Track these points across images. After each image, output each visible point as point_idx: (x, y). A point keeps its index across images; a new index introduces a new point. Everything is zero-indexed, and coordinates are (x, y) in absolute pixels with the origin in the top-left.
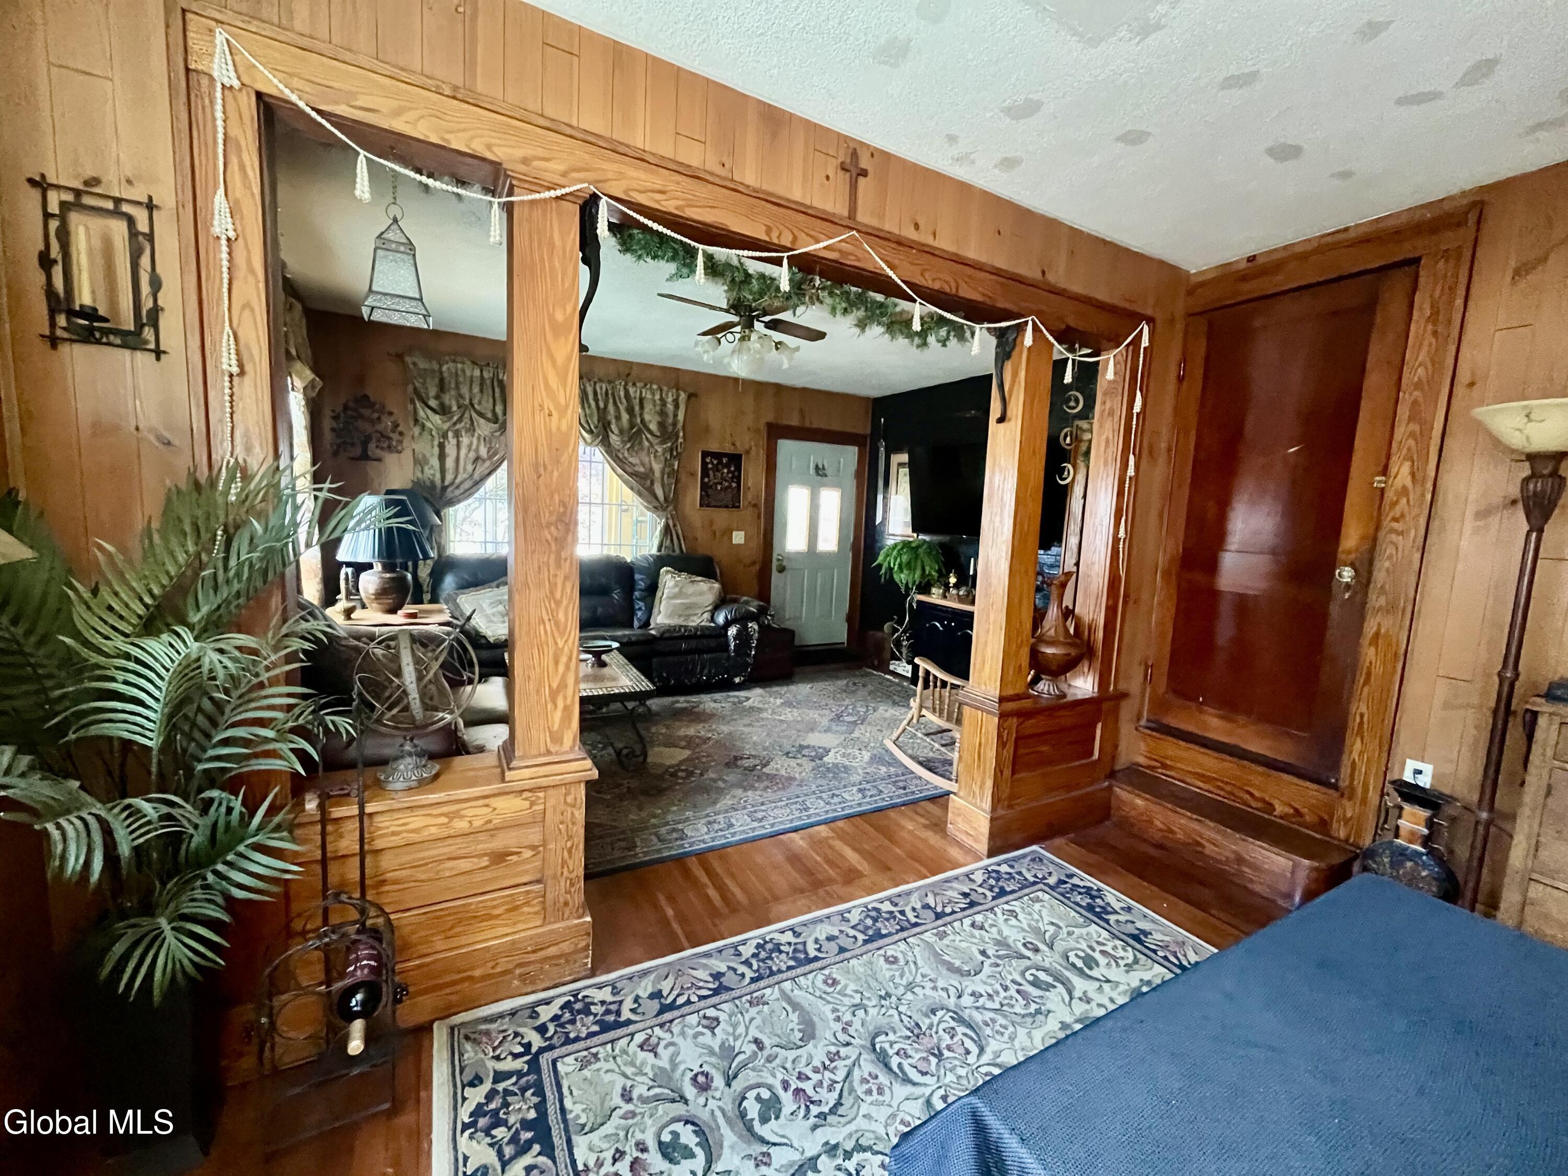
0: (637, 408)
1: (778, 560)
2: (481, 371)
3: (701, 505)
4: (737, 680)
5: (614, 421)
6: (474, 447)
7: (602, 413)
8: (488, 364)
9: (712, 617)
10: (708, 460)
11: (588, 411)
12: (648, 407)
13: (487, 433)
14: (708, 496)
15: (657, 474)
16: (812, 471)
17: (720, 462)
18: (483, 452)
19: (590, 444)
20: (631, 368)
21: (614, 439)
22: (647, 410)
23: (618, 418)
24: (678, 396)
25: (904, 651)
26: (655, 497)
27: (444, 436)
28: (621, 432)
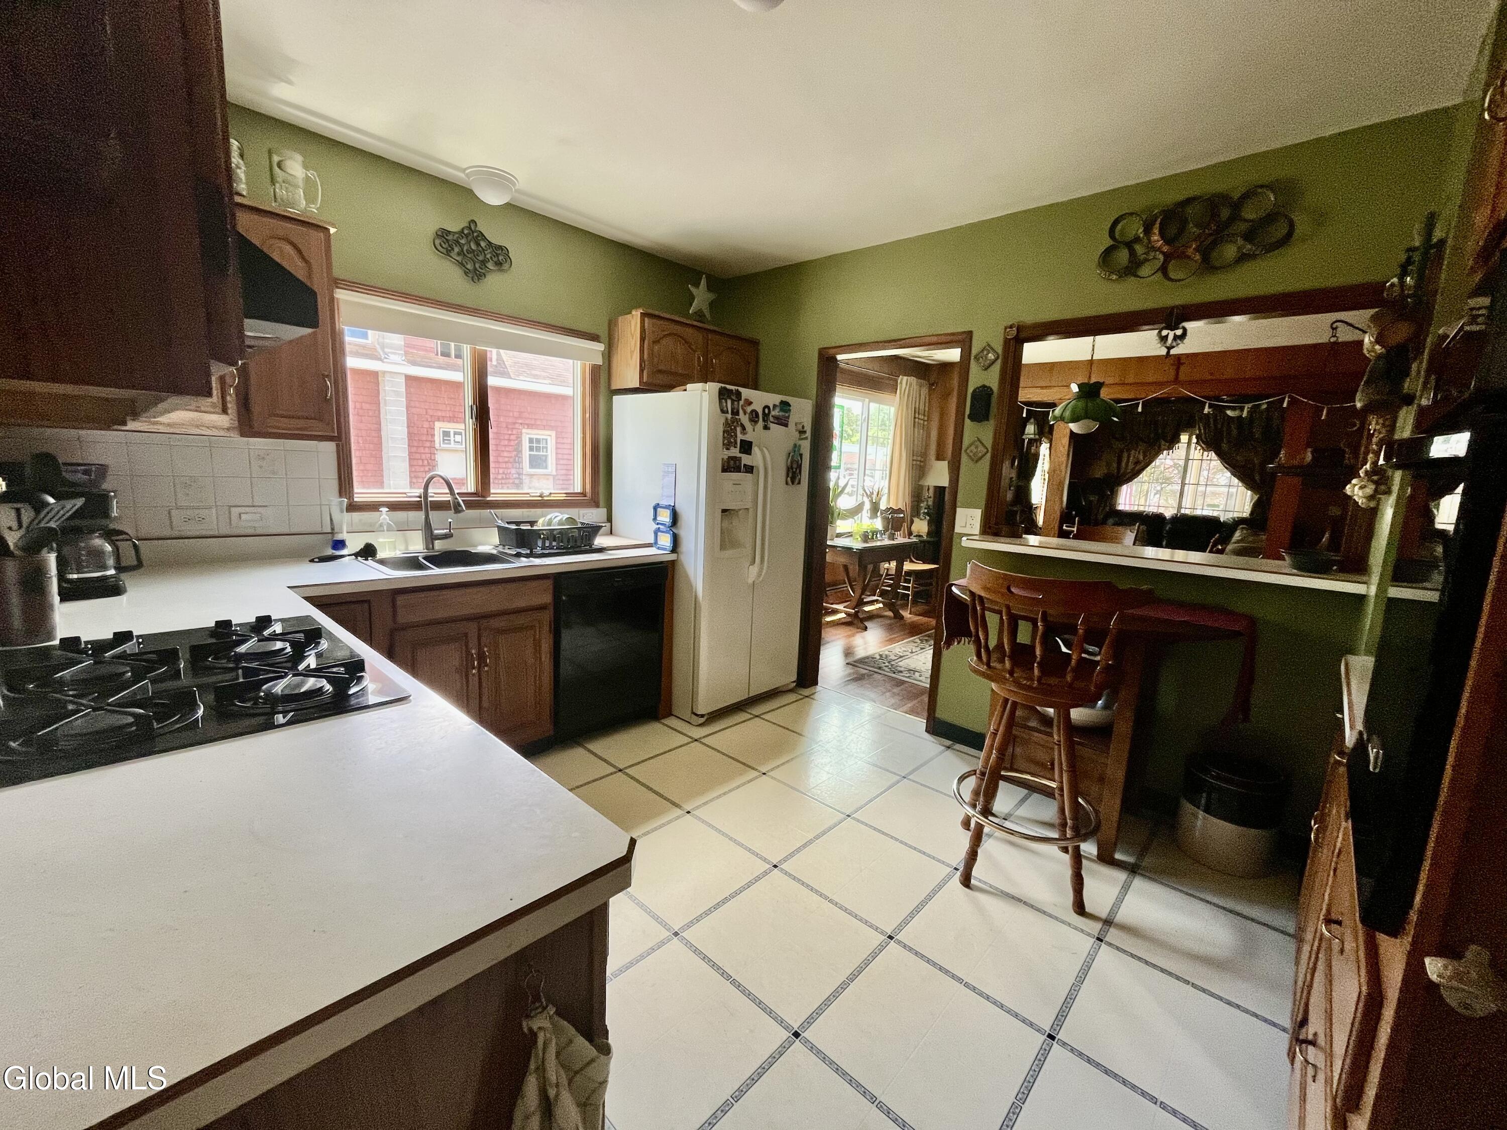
26: (1253, 480)
27: (1122, 451)
28: (1229, 442)
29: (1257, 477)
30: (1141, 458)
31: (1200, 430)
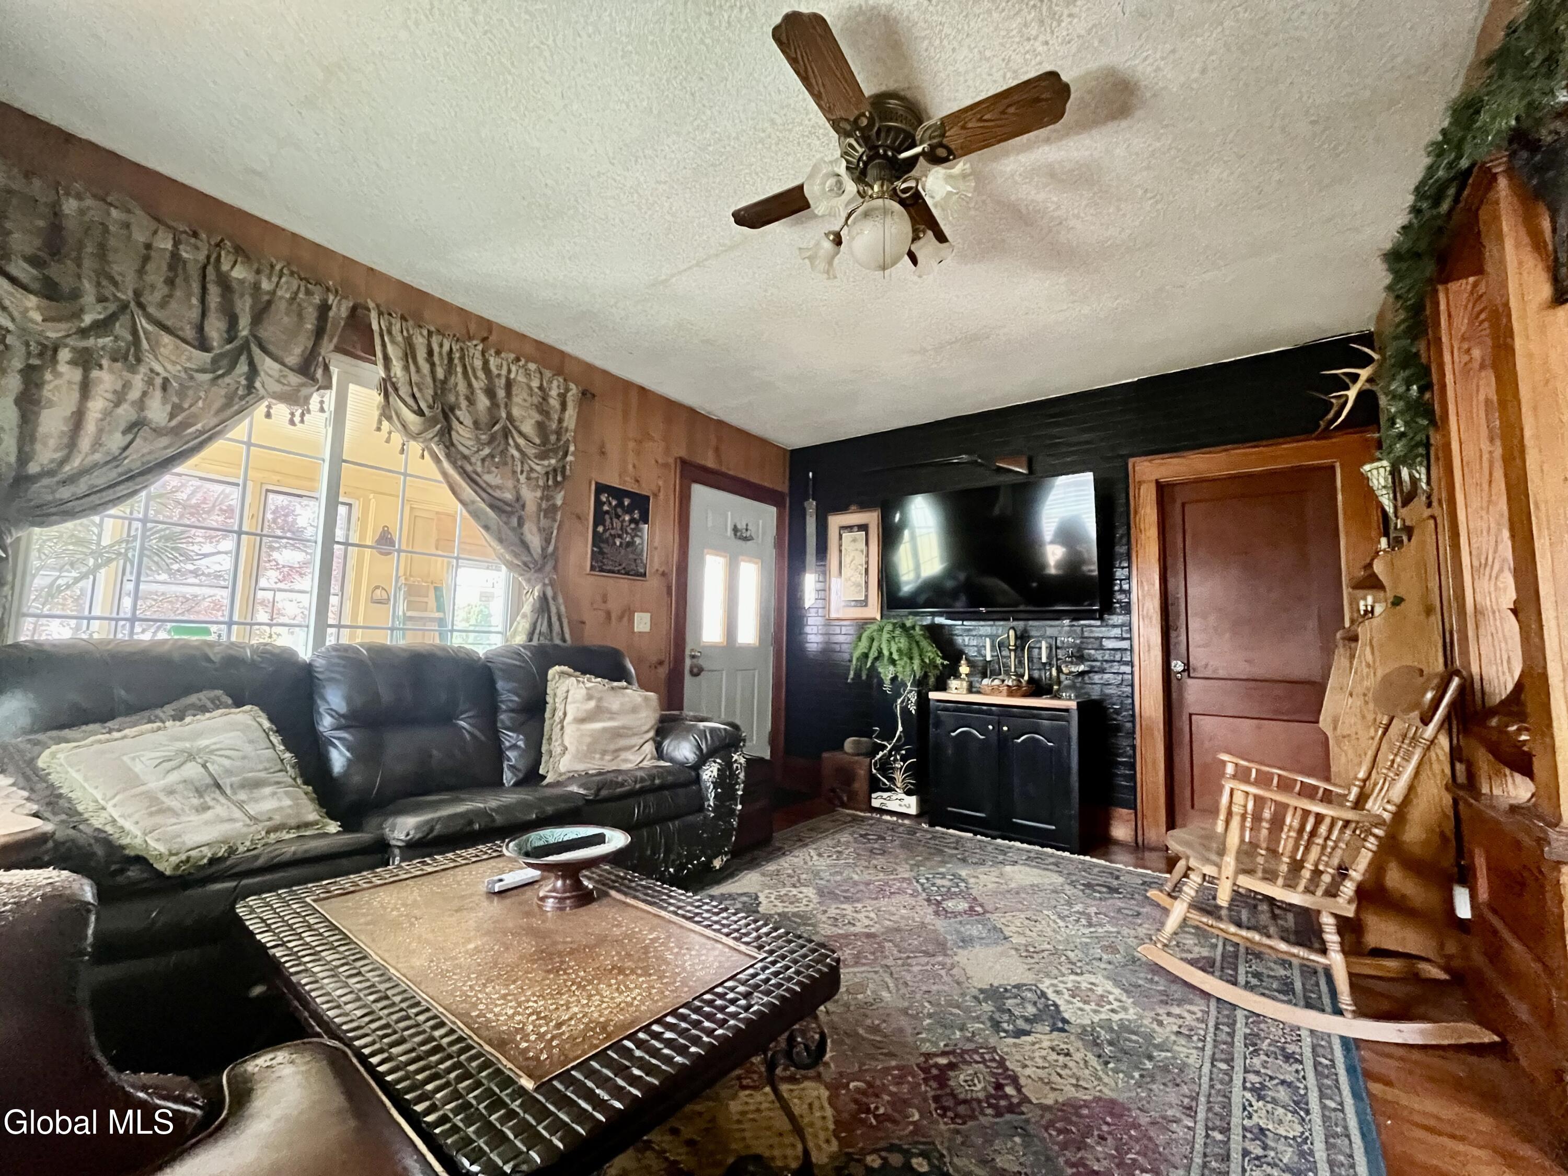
0: (501, 393)
1: (693, 657)
2: (176, 243)
3: (592, 568)
4: (717, 863)
5: (464, 404)
6: (134, 394)
7: (442, 388)
8: (195, 235)
9: (659, 747)
10: (604, 498)
11: (415, 378)
12: (519, 397)
13: (174, 369)
14: (601, 552)
15: (531, 507)
16: (730, 532)
17: (620, 504)
18: (157, 412)
19: (414, 437)
20: (490, 332)
21: (463, 434)
22: (517, 399)
23: (471, 401)
24: (567, 390)
25: (899, 776)
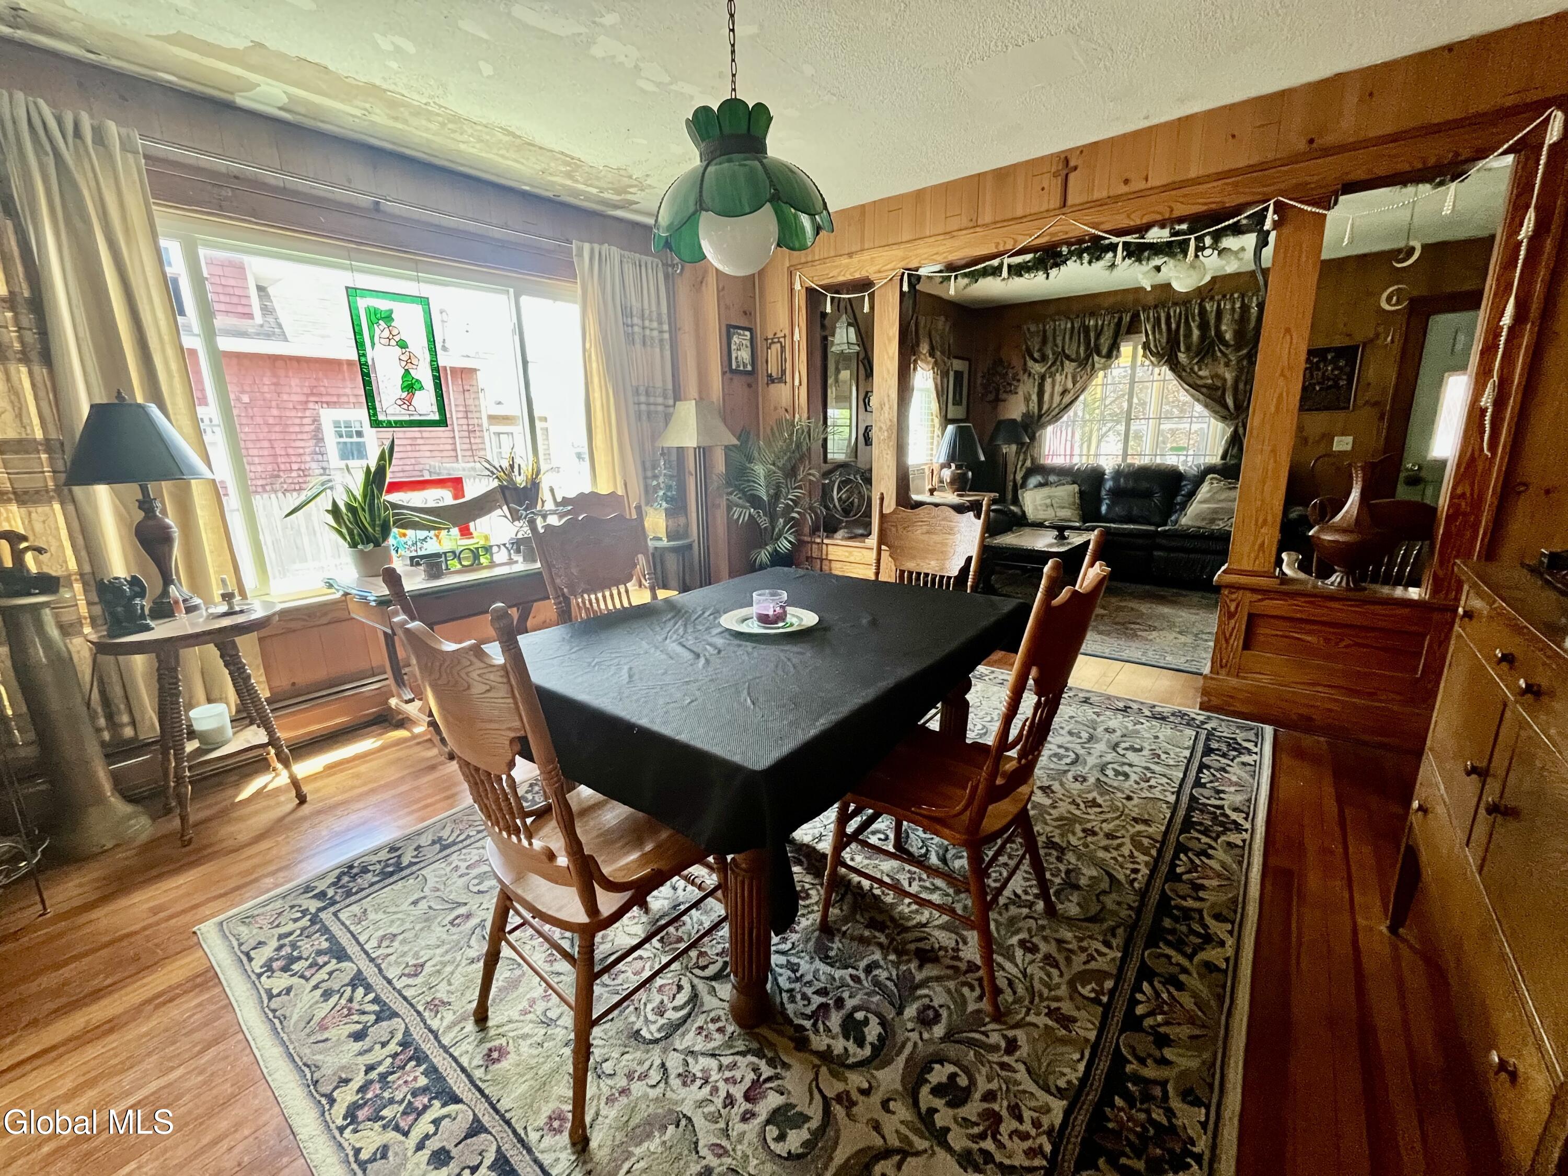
0: (1212, 322)
1: (1409, 470)
5: (1183, 339)
6: (1063, 382)
7: (1173, 335)
12: (1227, 318)
13: (1072, 370)
15: (1230, 384)
19: (1156, 366)
21: (1182, 356)
22: (1225, 321)
23: (1189, 336)
26: (1225, 406)
27: (1043, 378)
28: (1188, 349)
29: (1230, 401)
30: (1070, 385)
31: (1147, 335)
